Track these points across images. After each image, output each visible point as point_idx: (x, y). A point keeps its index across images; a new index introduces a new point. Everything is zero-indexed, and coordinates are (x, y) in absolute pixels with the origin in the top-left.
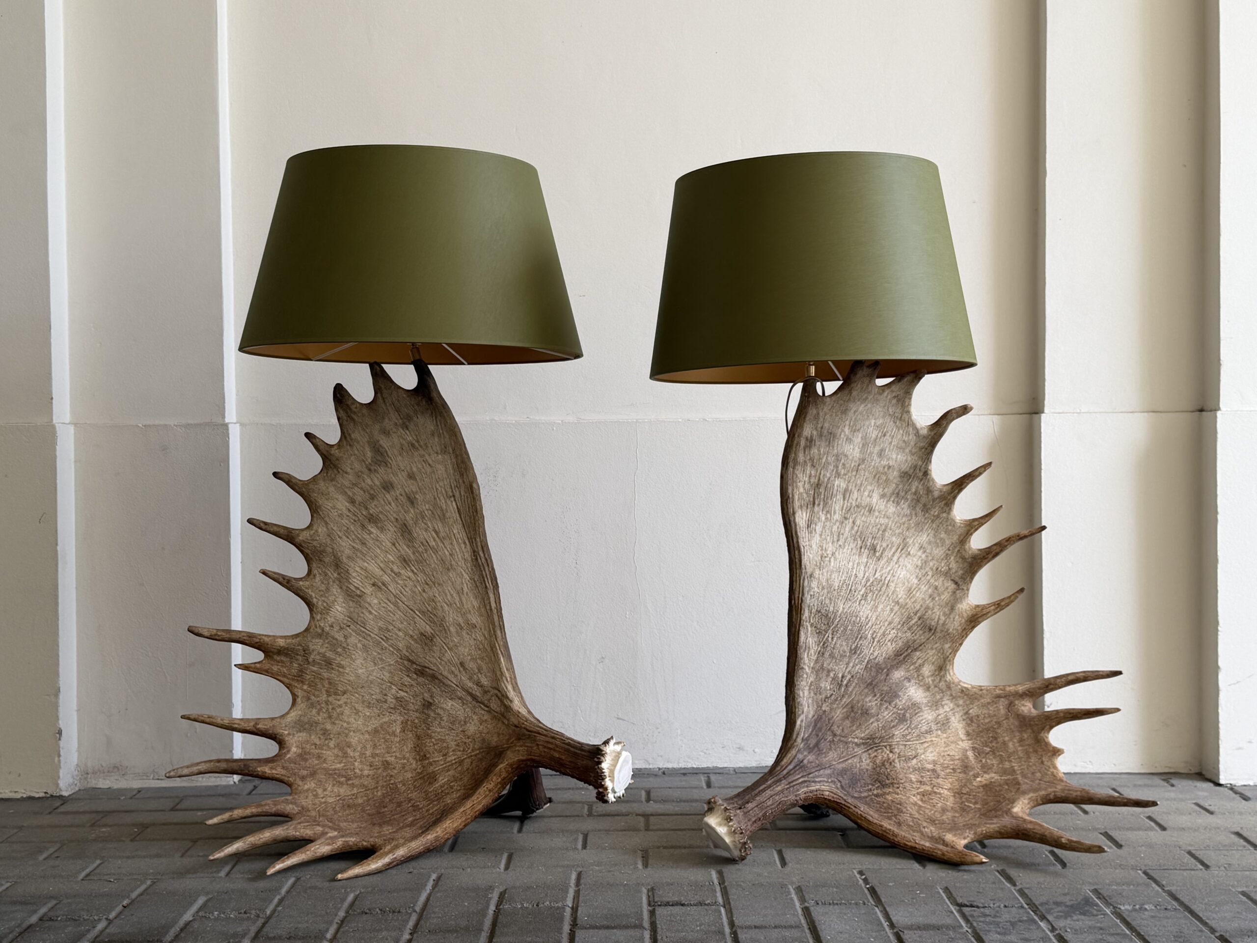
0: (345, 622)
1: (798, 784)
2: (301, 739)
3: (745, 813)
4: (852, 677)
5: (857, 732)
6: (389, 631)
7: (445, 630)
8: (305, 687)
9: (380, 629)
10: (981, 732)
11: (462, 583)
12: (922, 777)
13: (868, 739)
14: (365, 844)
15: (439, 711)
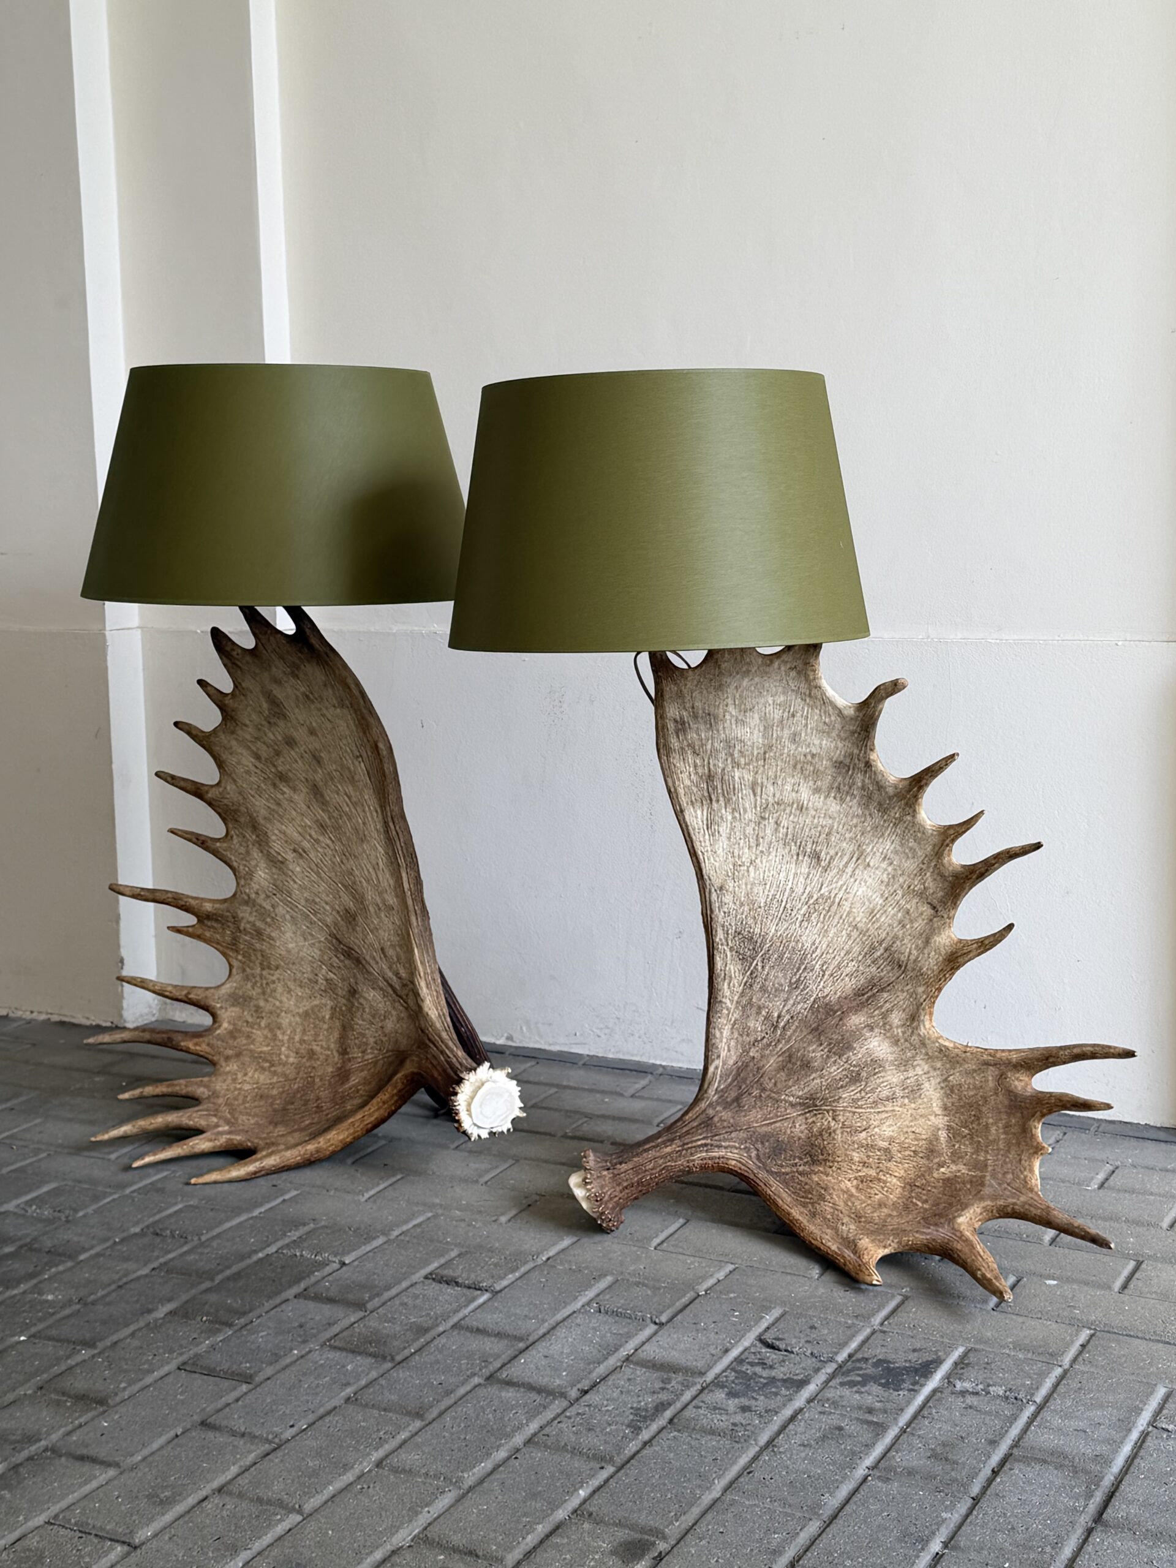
0: (270, 889)
1: (694, 1147)
2: (233, 1014)
3: (615, 1175)
4: (792, 1017)
5: (793, 1088)
6: (316, 903)
7: (365, 909)
8: (240, 957)
9: (307, 900)
10: (962, 1106)
11: (377, 857)
12: (868, 1156)
13: (807, 1098)
14: (249, 1144)
15: (362, 1000)
